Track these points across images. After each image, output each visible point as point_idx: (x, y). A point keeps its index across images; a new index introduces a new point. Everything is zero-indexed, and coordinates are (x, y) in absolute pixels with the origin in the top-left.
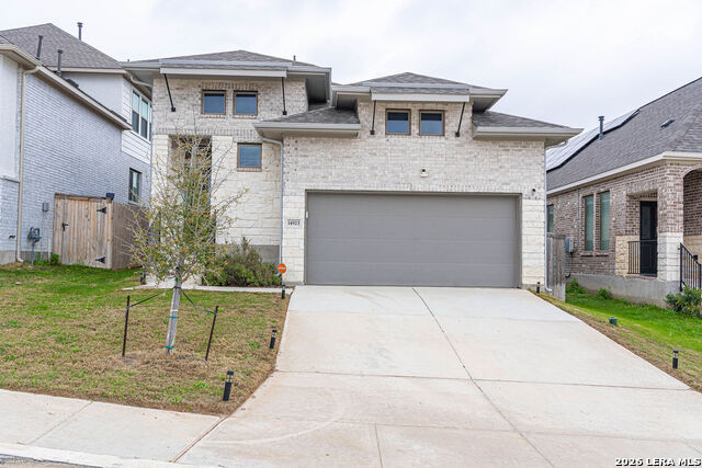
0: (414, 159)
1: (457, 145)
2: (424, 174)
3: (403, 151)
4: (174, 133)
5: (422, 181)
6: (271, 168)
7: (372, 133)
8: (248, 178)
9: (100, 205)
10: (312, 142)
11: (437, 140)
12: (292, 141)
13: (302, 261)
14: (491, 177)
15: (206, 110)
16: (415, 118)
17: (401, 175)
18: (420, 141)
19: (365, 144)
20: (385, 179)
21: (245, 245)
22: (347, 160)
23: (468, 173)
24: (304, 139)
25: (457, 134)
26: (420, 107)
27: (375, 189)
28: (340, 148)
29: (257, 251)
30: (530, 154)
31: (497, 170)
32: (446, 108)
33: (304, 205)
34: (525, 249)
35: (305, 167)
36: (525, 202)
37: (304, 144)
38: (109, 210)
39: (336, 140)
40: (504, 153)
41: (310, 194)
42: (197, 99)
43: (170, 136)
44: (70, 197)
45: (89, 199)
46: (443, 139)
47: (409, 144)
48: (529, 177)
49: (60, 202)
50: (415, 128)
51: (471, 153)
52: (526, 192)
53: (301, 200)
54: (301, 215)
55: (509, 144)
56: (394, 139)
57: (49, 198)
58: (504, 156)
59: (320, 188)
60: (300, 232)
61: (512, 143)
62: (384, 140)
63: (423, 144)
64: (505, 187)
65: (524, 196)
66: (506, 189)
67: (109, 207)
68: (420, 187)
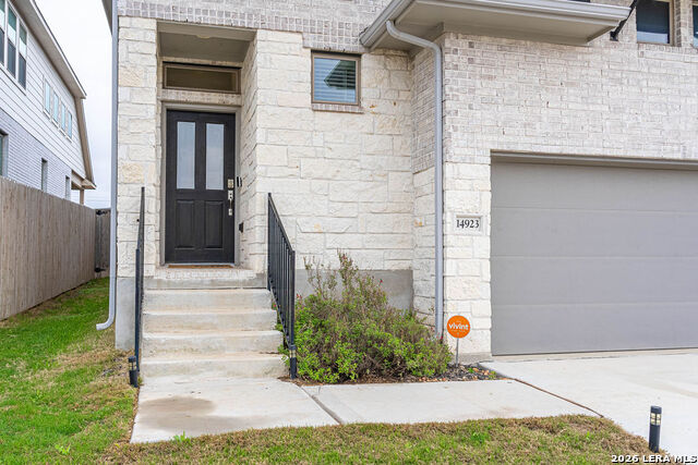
6: (382, 107)
7: (615, 37)
8: (336, 128)
10: (501, 48)
12: (463, 44)
13: (487, 306)
16: (686, 12)
17: (667, 127)
18: (696, 57)
19: (601, 59)
21: (347, 270)
22: (569, 90)
24: (485, 39)
28: (555, 63)
29: (376, 282)
33: (489, 184)
35: (488, 102)
39: (547, 44)
41: (503, 161)
47: (680, 65)
50: (687, 33)
53: (483, 172)
56: (653, 53)
59: (520, 148)
60: (483, 242)
62: (634, 53)
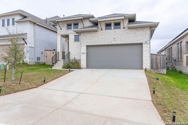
0: (113, 36)
1: (124, 31)
2: (115, 39)
3: (109, 34)
4: (61, 34)
5: (115, 41)
7: (102, 30)
9: (53, 52)
11: (119, 30)
12: (83, 34)
13: (85, 63)
14: (134, 39)
15: (68, 29)
16: (113, 25)
17: (109, 40)
18: (114, 31)
19: (100, 33)
20: (105, 41)
22: (96, 37)
23: (127, 38)
25: (124, 28)
26: (114, 22)
27: (102, 44)
28: (94, 34)
30: (145, 31)
31: (135, 37)
32: (121, 21)
33: (86, 49)
34: (144, 58)
35: (86, 40)
36: (144, 45)
37: (86, 34)
38: (54, 53)
39: (93, 32)
40: (137, 32)
42: (66, 26)
43: (61, 35)
44: (47, 50)
45: (51, 50)
46: (120, 30)
47: (111, 32)
48: (145, 38)
49: (46, 52)
50: (112, 27)
51: (128, 33)
52: (144, 42)
54: (85, 51)
55: (139, 29)
56: (107, 31)
57: (43, 51)
58: (137, 33)
60: (85, 56)
61: (140, 29)
63: (115, 31)
64: (137, 41)
65: (143, 43)
66: (138, 42)
67: (54, 52)
68: (114, 43)
